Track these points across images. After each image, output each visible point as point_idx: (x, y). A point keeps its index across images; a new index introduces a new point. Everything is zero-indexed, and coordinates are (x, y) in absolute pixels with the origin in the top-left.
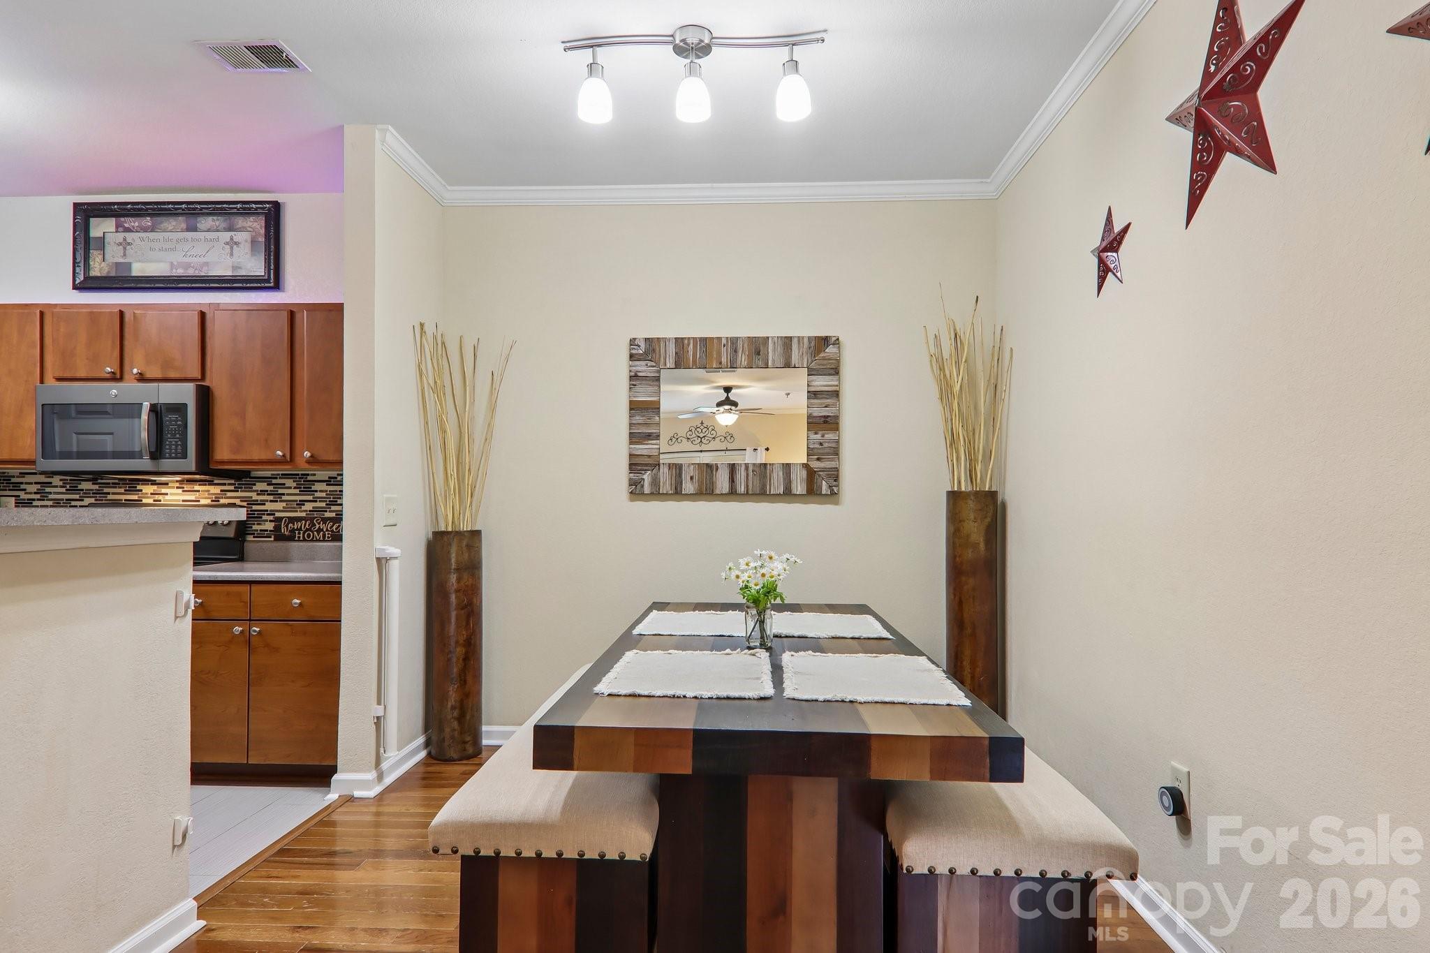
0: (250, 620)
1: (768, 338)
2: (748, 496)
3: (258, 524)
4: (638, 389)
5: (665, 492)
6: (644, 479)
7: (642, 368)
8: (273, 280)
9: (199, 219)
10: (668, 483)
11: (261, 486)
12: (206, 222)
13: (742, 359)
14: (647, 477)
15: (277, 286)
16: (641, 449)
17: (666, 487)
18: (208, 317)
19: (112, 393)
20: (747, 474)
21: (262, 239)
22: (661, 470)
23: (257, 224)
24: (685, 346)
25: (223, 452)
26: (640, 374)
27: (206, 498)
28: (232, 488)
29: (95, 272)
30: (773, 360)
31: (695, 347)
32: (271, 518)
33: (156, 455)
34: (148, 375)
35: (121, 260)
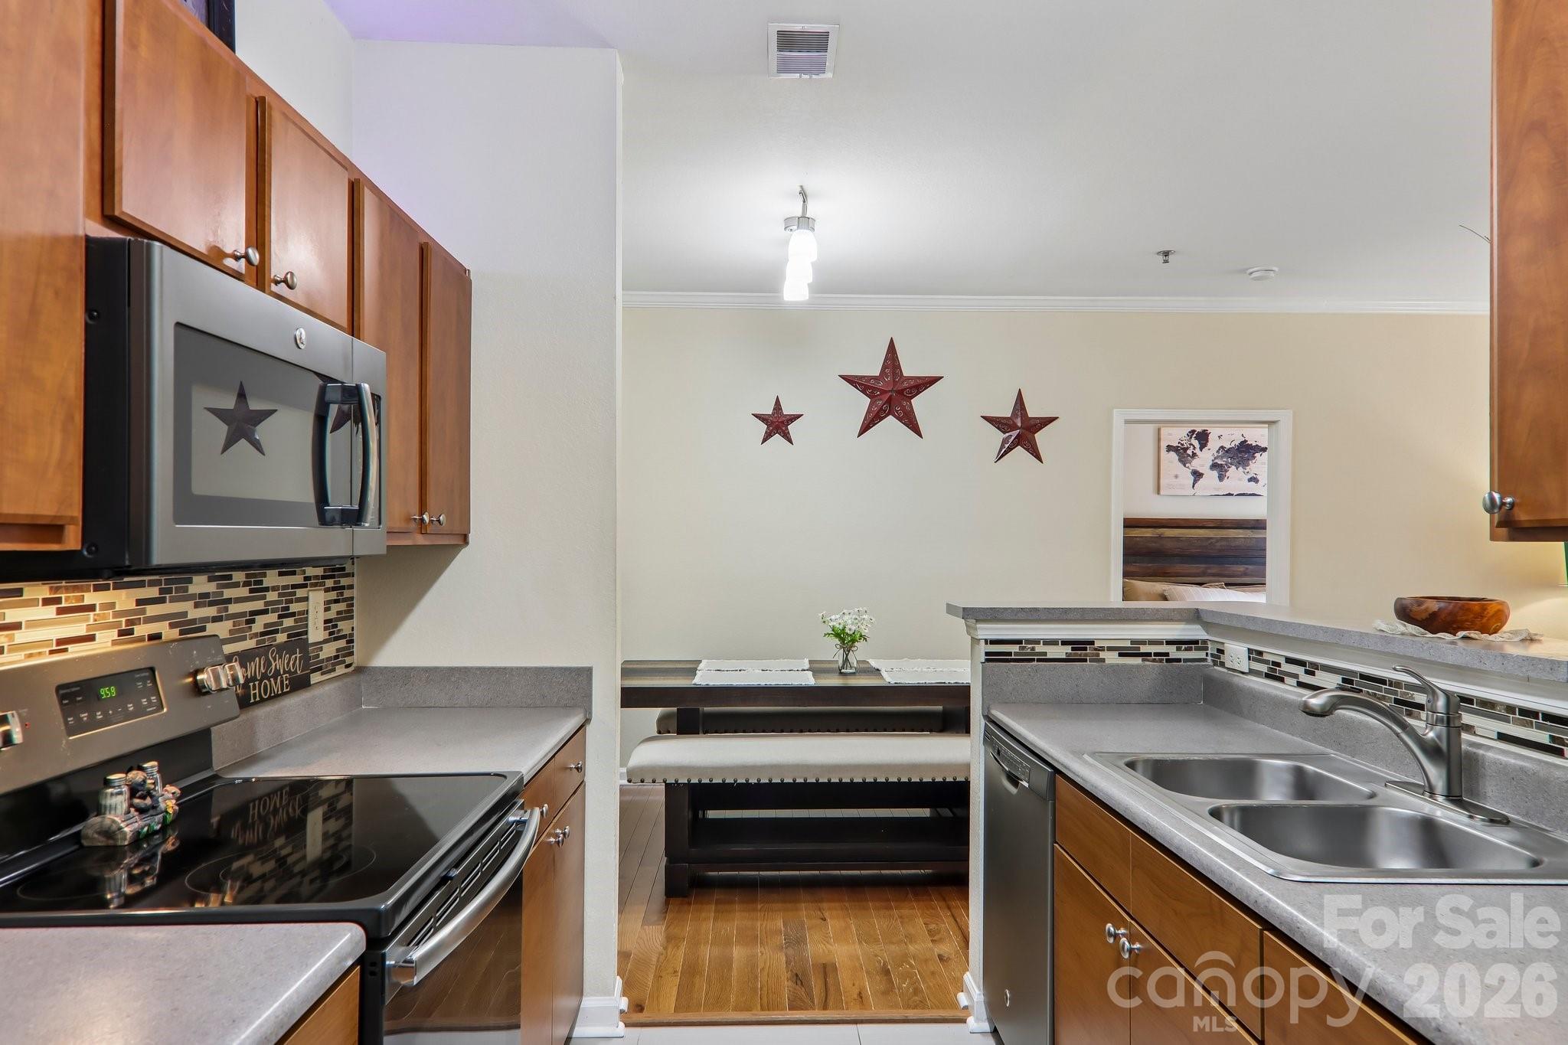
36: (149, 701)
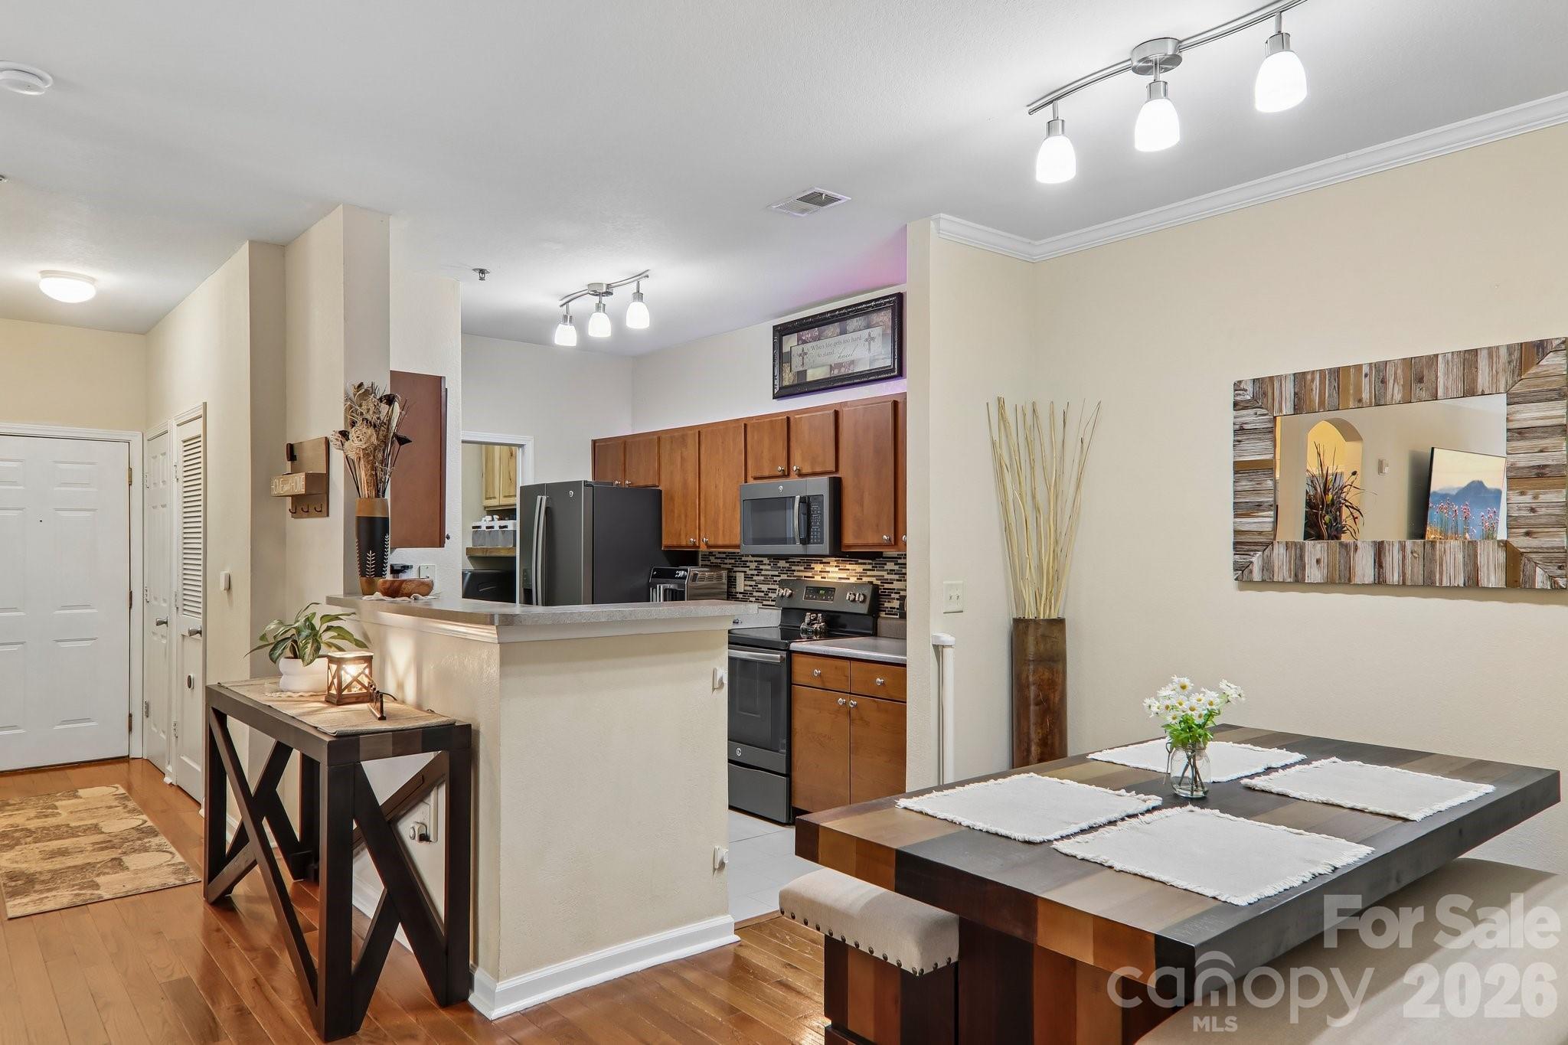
0: (850, 693)
1: (1436, 356)
2: (1404, 587)
3: (889, 602)
4: (1245, 445)
5: (1281, 580)
6: (1251, 562)
7: (1249, 417)
8: (897, 370)
9: (848, 322)
10: (1285, 568)
11: (890, 566)
12: (853, 323)
13: (1395, 391)
14: (1257, 560)
15: (901, 374)
16: (1249, 523)
17: (1282, 572)
18: (841, 414)
19: (781, 488)
20: (1404, 557)
21: (889, 331)
22: (1276, 551)
23: (885, 317)
24: (1308, 383)
25: (849, 538)
26: (1246, 427)
27: (853, 576)
28: (870, 567)
29: (786, 383)
30: (1446, 388)
31: (1323, 382)
32: (897, 596)
33: (805, 541)
34: (804, 471)
35: (801, 369)
36: (829, 598)
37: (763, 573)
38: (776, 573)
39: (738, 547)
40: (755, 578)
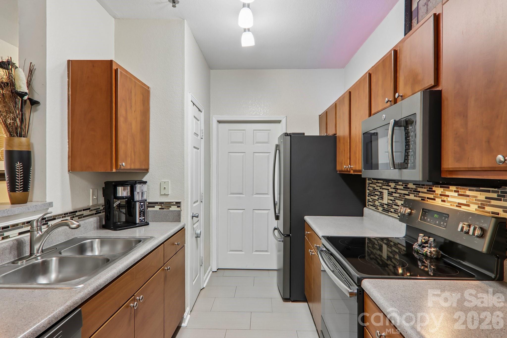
27: (475, 204)
28: (494, 196)
34: (406, 95)
36: (444, 224)
37: (399, 191)
38: (407, 192)
39: (360, 171)
40: (394, 195)
